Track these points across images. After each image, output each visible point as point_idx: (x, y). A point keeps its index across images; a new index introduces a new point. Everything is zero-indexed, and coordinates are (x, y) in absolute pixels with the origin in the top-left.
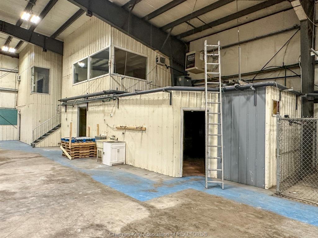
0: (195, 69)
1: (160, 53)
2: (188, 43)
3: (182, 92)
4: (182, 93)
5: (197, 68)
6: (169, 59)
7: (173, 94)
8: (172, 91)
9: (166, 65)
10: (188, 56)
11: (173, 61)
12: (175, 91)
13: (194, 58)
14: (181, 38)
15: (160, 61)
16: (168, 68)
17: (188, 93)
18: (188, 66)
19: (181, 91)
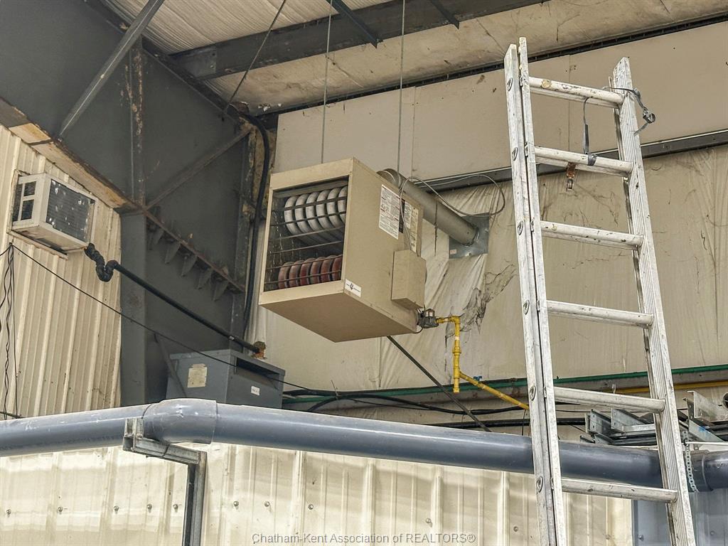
0: (344, 298)
1: (52, 151)
2: (267, 121)
3: (306, 466)
4: (309, 474)
5: (357, 292)
6: (122, 212)
7: (215, 477)
8: (216, 452)
9: (91, 252)
10: (283, 196)
11: (151, 228)
12: (240, 448)
13: (337, 213)
14: (221, 73)
15: (50, 213)
16: (104, 273)
17: (368, 474)
18: (282, 274)
19: (299, 454)
